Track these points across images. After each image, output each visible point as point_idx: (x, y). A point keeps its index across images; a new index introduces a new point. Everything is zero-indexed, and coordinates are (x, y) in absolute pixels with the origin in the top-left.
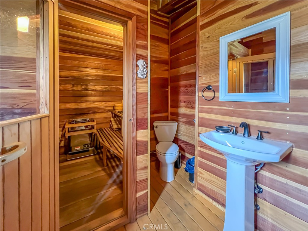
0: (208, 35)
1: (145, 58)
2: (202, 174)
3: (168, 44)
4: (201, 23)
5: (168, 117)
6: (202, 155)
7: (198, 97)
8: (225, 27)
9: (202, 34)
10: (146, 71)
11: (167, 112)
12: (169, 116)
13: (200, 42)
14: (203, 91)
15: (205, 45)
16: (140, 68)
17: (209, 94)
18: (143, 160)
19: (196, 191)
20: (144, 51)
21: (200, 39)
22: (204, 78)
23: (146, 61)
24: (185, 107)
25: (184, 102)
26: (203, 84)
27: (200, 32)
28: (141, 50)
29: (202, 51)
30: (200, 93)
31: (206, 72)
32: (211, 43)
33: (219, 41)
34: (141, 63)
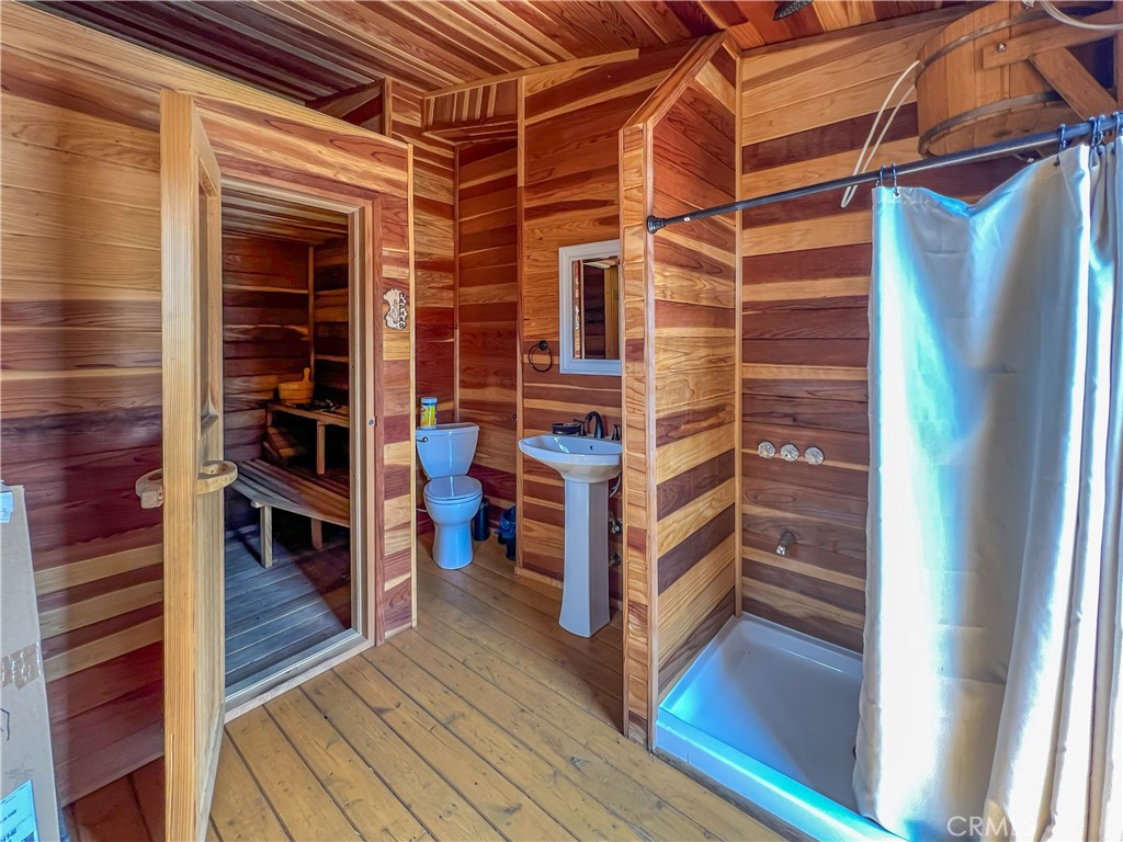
0: (538, 234)
1: (401, 285)
2: (531, 530)
3: (453, 217)
4: (526, 205)
5: (453, 412)
6: (532, 490)
7: (523, 363)
8: (567, 227)
9: (530, 229)
10: (405, 314)
11: (452, 399)
12: (458, 410)
13: (525, 245)
14: (530, 352)
15: (534, 255)
16: (392, 307)
17: (542, 359)
18: (401, 508)
19: (519, 571)
20: (400, 269)
21: (525, 239)
22: (533, 324)
23: (405, 291)
24: (497, 385)
25: (496, 373)
26: (531, 337)
27: (525, 224)
28: (395, 268)
29: (529, 266)
30: (526, 356)
31: (537, 312)
32: (545, 253)
33: (558, 252)
34: (392, 296)
